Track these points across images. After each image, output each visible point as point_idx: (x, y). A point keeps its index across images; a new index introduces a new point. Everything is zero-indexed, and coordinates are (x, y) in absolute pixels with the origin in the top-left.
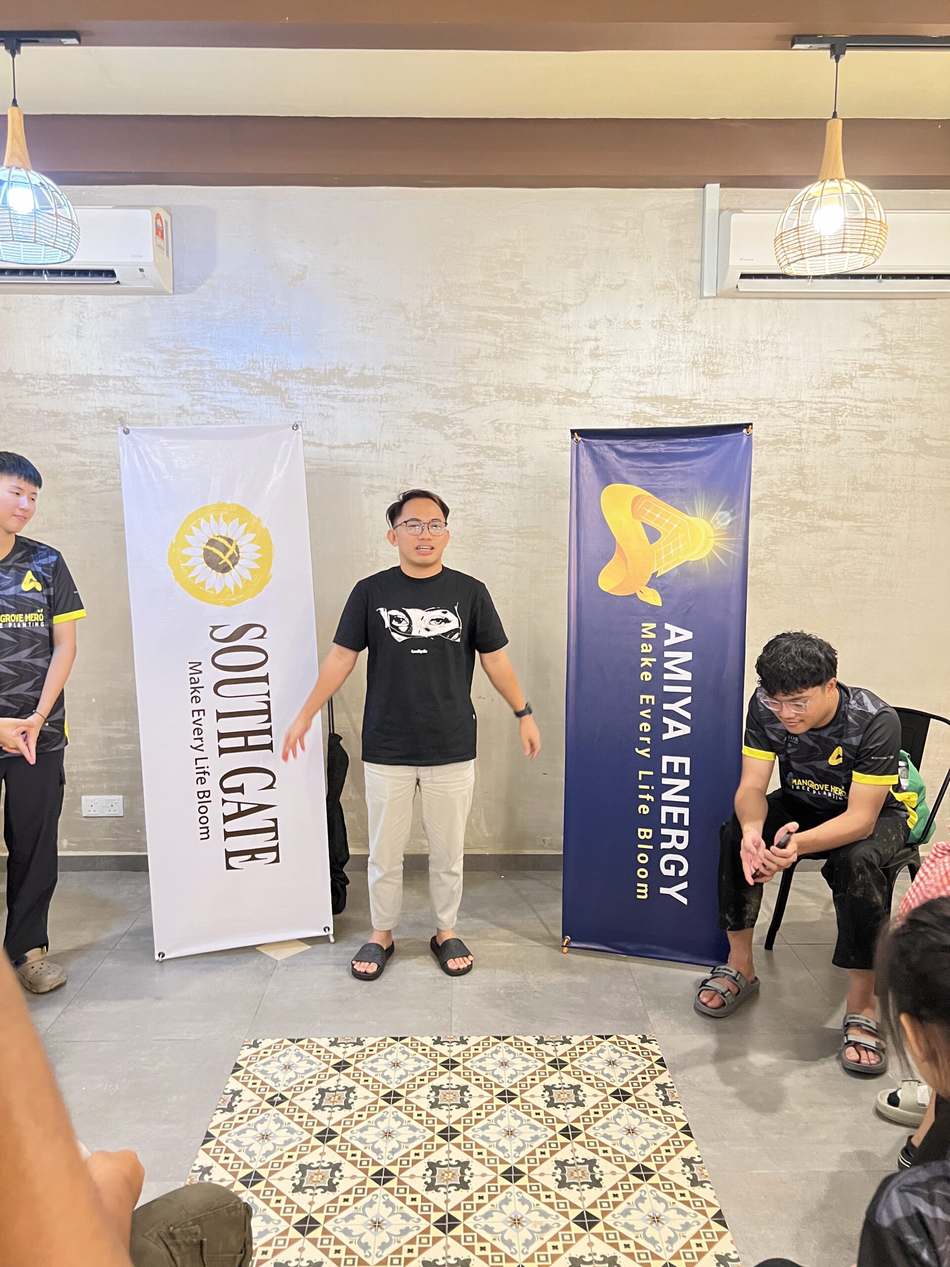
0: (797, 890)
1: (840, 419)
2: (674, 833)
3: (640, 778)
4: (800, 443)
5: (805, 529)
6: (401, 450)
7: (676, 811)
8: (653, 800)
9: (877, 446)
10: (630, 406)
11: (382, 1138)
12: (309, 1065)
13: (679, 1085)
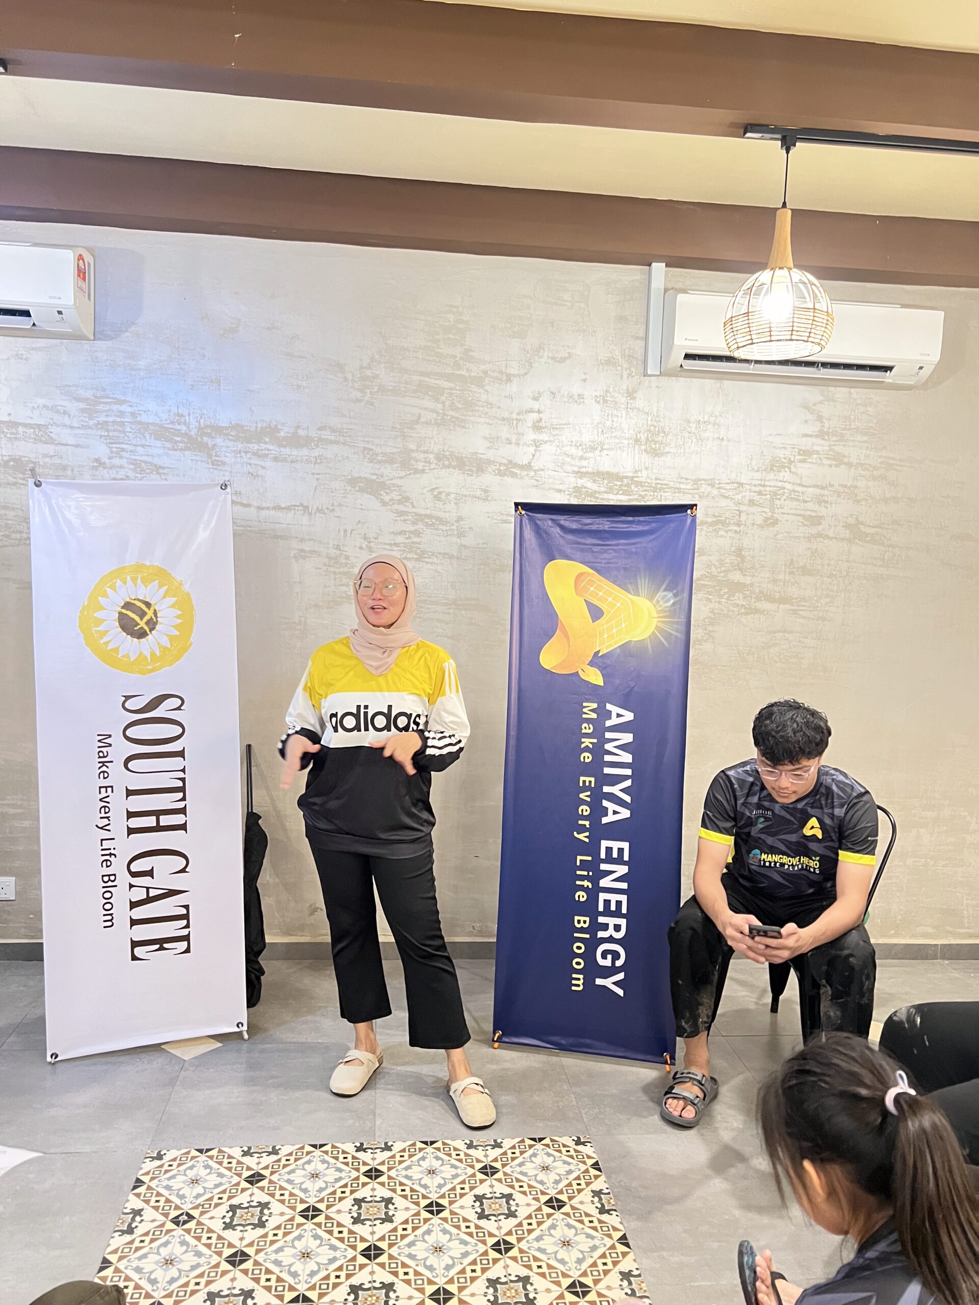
0: (732, 979)
1: (778, 502)
2: (611, 921)
3: (578, 864)
4: (739, 525)
5: (743, 611)
6: (335, 514)
7: (614, 898)
8: (590, 886)
9: (814, 530)
10: (573, 481)
11: (300, 1259)
12: (219, 1178)
13: (616, 1190)
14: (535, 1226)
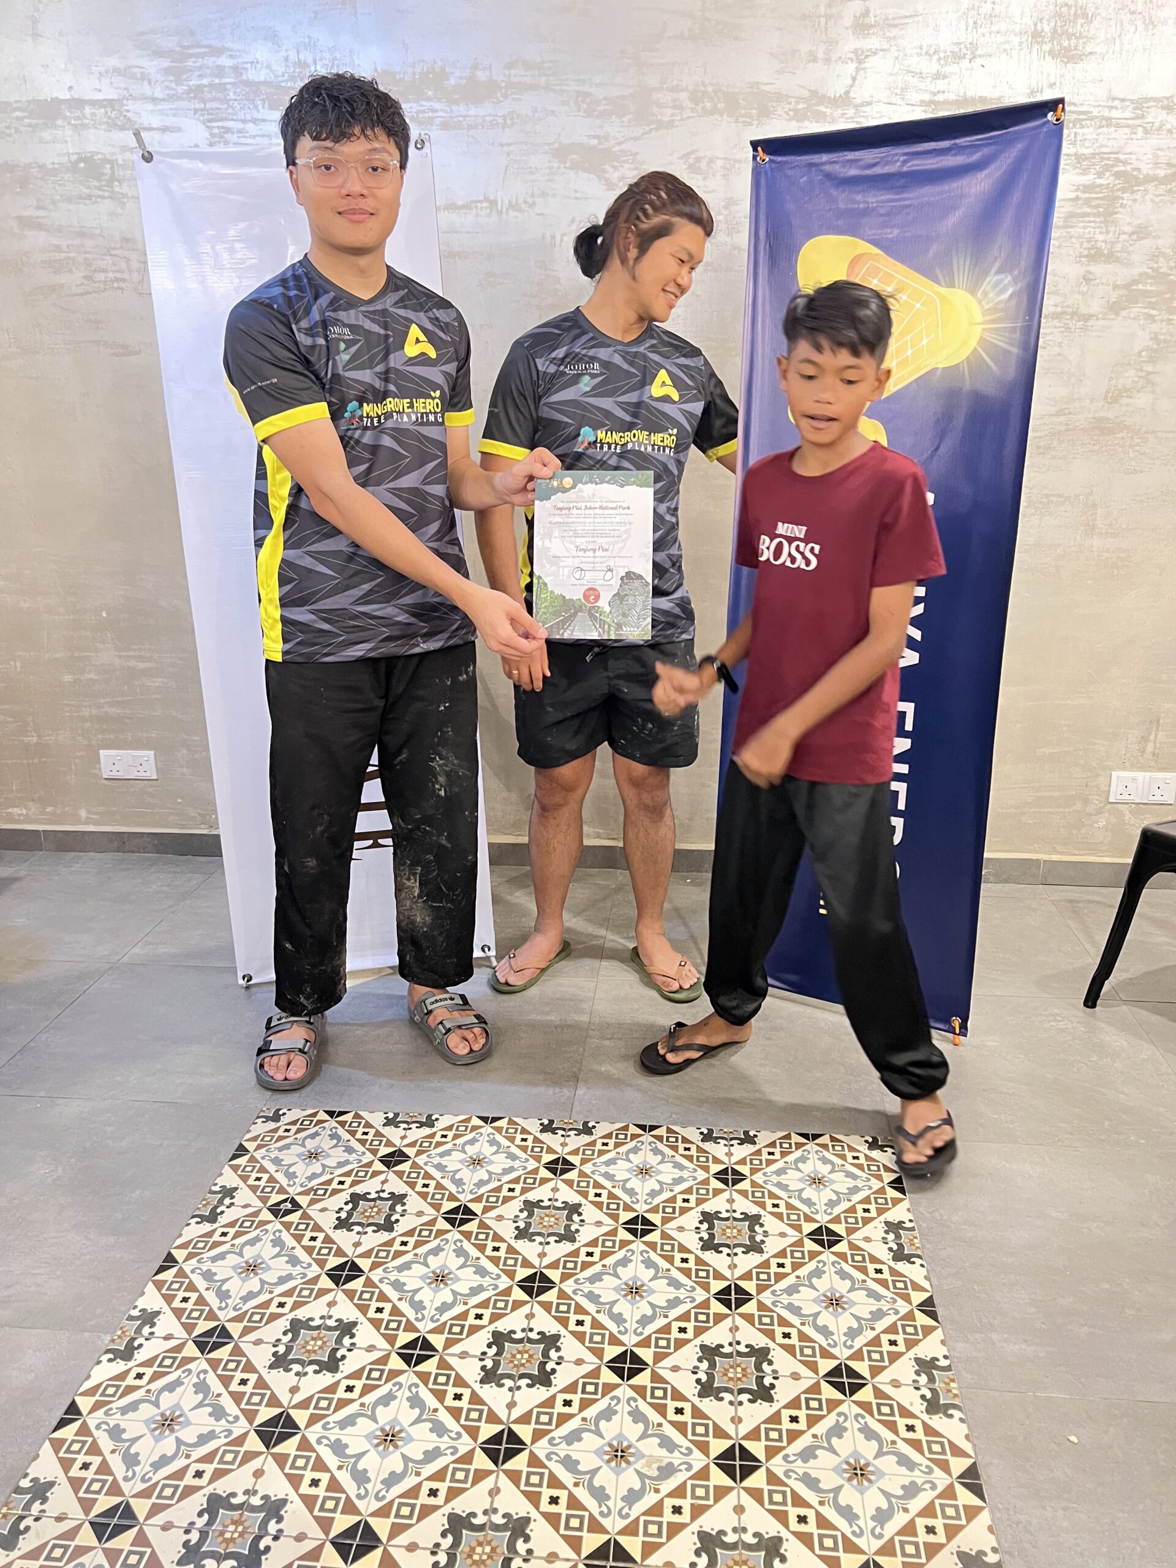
6: (537, 210)
11: (430, 1283)
12: (346, 1154)
13: (924, 1225)
14: (788, 1269)
